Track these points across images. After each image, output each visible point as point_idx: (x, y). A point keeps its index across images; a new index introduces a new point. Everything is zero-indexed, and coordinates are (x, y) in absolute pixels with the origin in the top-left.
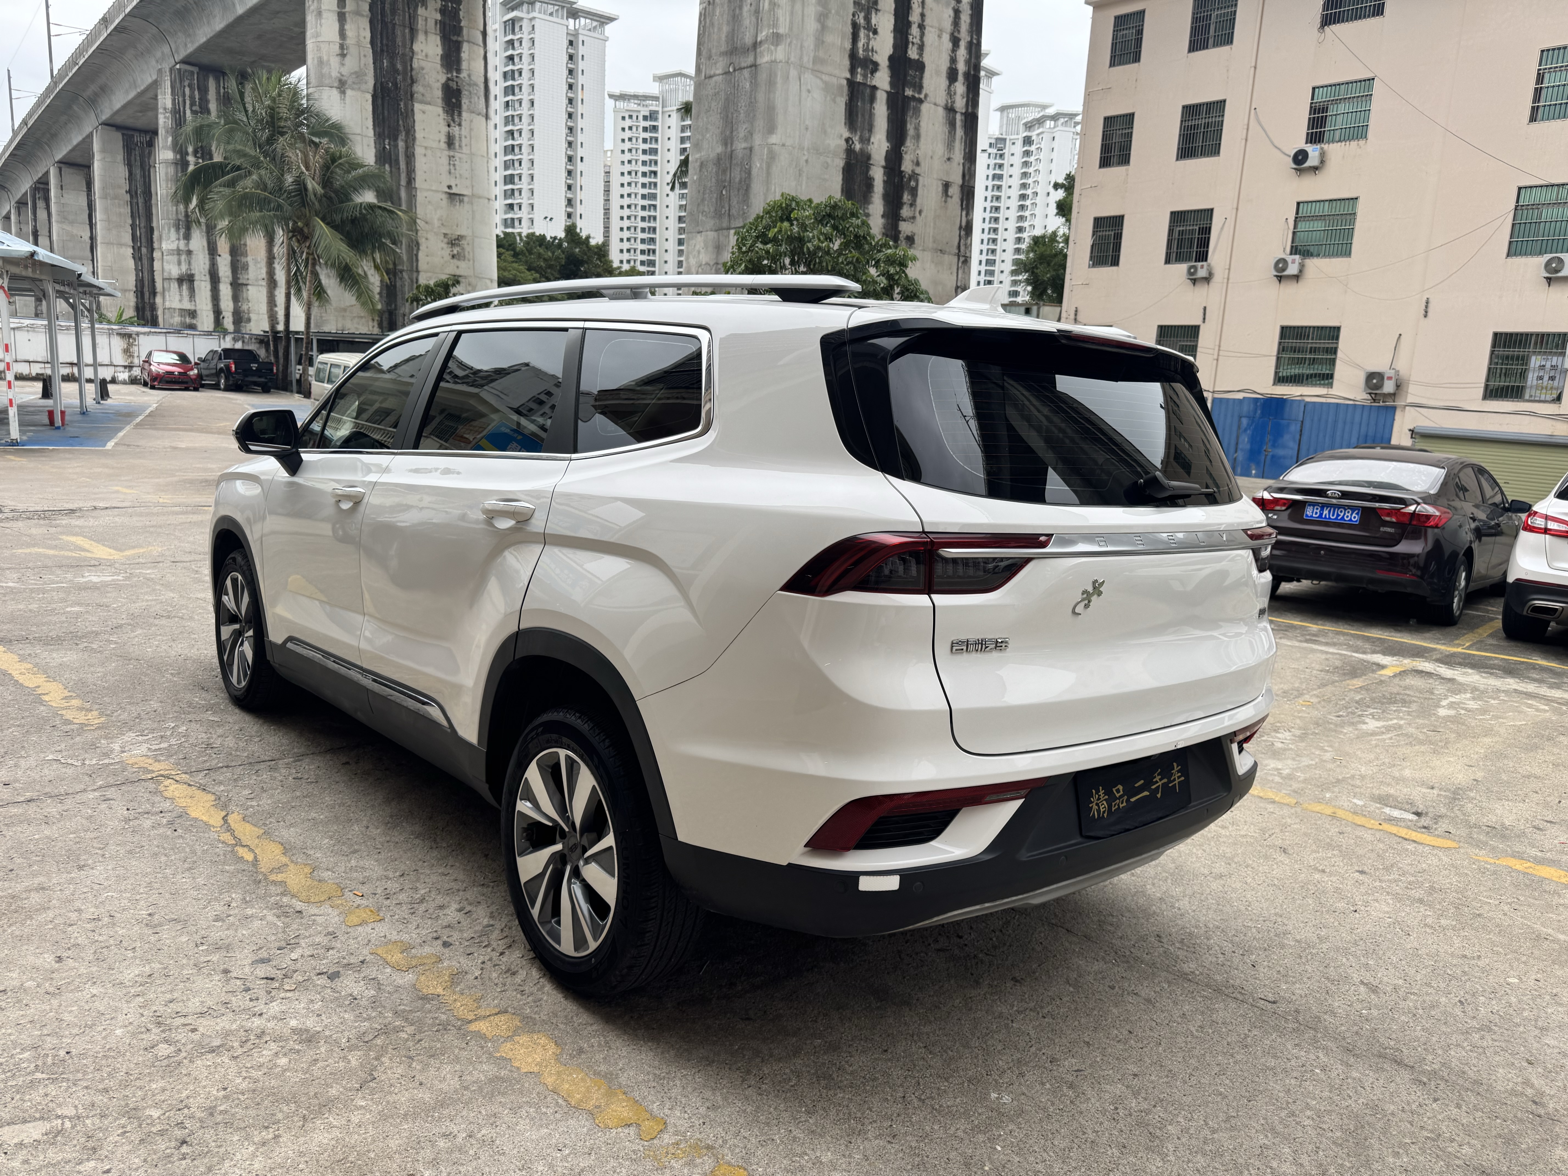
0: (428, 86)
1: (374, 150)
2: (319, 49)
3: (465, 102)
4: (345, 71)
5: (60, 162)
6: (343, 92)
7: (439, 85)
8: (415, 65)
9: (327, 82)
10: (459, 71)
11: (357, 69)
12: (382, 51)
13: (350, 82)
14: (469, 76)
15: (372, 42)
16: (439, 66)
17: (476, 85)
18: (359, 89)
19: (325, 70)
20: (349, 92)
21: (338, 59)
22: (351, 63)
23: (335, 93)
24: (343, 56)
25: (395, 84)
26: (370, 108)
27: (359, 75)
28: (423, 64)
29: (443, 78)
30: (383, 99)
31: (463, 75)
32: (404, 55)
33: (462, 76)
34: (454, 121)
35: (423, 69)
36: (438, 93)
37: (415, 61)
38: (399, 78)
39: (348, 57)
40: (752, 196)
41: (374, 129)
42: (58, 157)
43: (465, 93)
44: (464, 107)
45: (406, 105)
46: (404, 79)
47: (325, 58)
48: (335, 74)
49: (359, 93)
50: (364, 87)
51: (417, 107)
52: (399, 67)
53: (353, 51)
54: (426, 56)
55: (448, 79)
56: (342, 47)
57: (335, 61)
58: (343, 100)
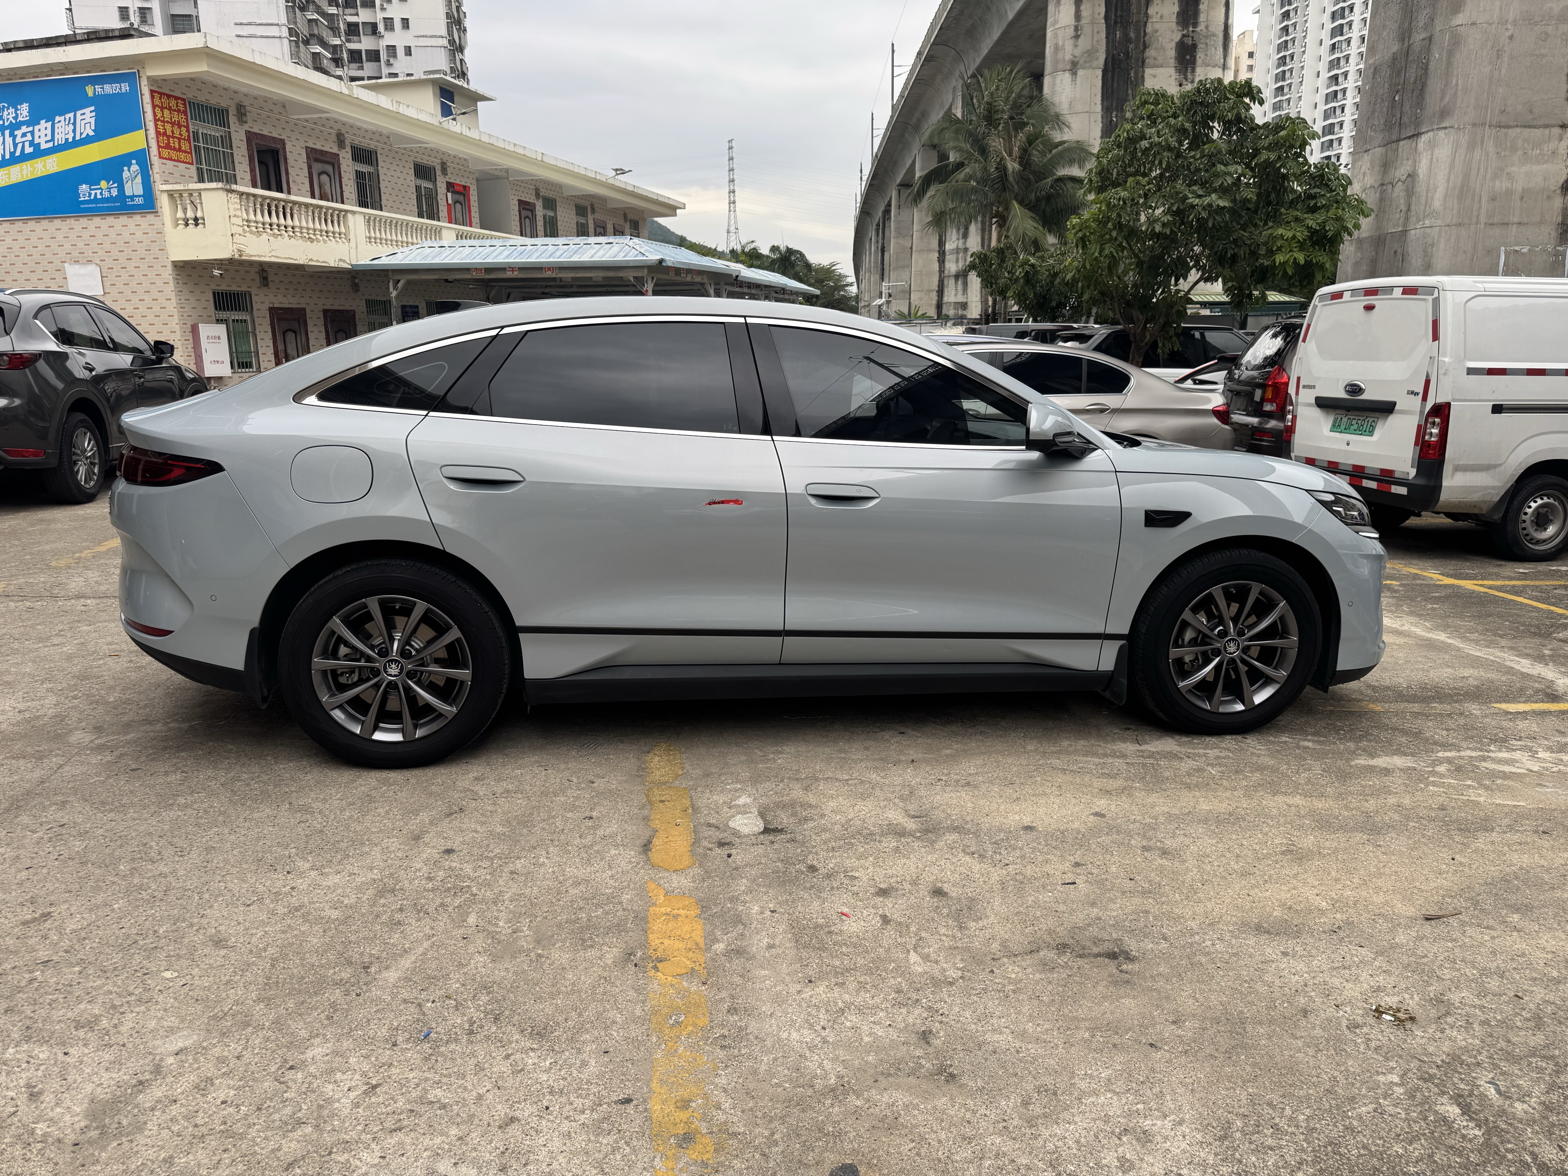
0: (1163, 48)
1: (1100, 125)
2: (1056, 36)
3: (1200, 56)
4: (1078, 52)
5: (900, 185)
6: (1074, 73)
7: (1173, 45)
8: (1149, 29)
9: (1060, 66)
10: (1195, 25)
11: (1089, 48)
12: (1116, 22)
13: (1081, 62)
14: (1207, 27)
15: (1107, 17)
16: (1174, 25)
17: (1214, 35)
18: (1090, 67)
19: (1060, 56)
20: (1080, 72)
21: (1071, 42)
22: (1084, 43)
23: (1067, 75)
24: (1077, 37)
25: (1127, 54)
26: (1099, 83)
27: (1091, 53)
28: (1157, 26)
29: (1177, 37)
30: (1113, 72)
31: (1201, 27)
32: (1138, 22)
33: (1198, 29)
34: (1186, 79)
35: (1157, 31)
36: (1172, 53)
37: (1149, 25)
38: (1132, 46)
39: (1082, 37)
40: (1427, 96)
41: (1102, 104)
42: (898, 181)
43: (1201, 46)
44: (1199, 61)
45: (1136, 74)
46: (1137, 47)
47: (1061, 43)
48: (1068, 57)
49: (1090, 71)
50: (1095, 63)
51: (1148, 72)
52: (1132, 35)
53: (1087, 30)
54: (1161, 17)
55: (1184, 36)
56: (1076, 29)
57: (1069, 45)
58: (1074, 81)
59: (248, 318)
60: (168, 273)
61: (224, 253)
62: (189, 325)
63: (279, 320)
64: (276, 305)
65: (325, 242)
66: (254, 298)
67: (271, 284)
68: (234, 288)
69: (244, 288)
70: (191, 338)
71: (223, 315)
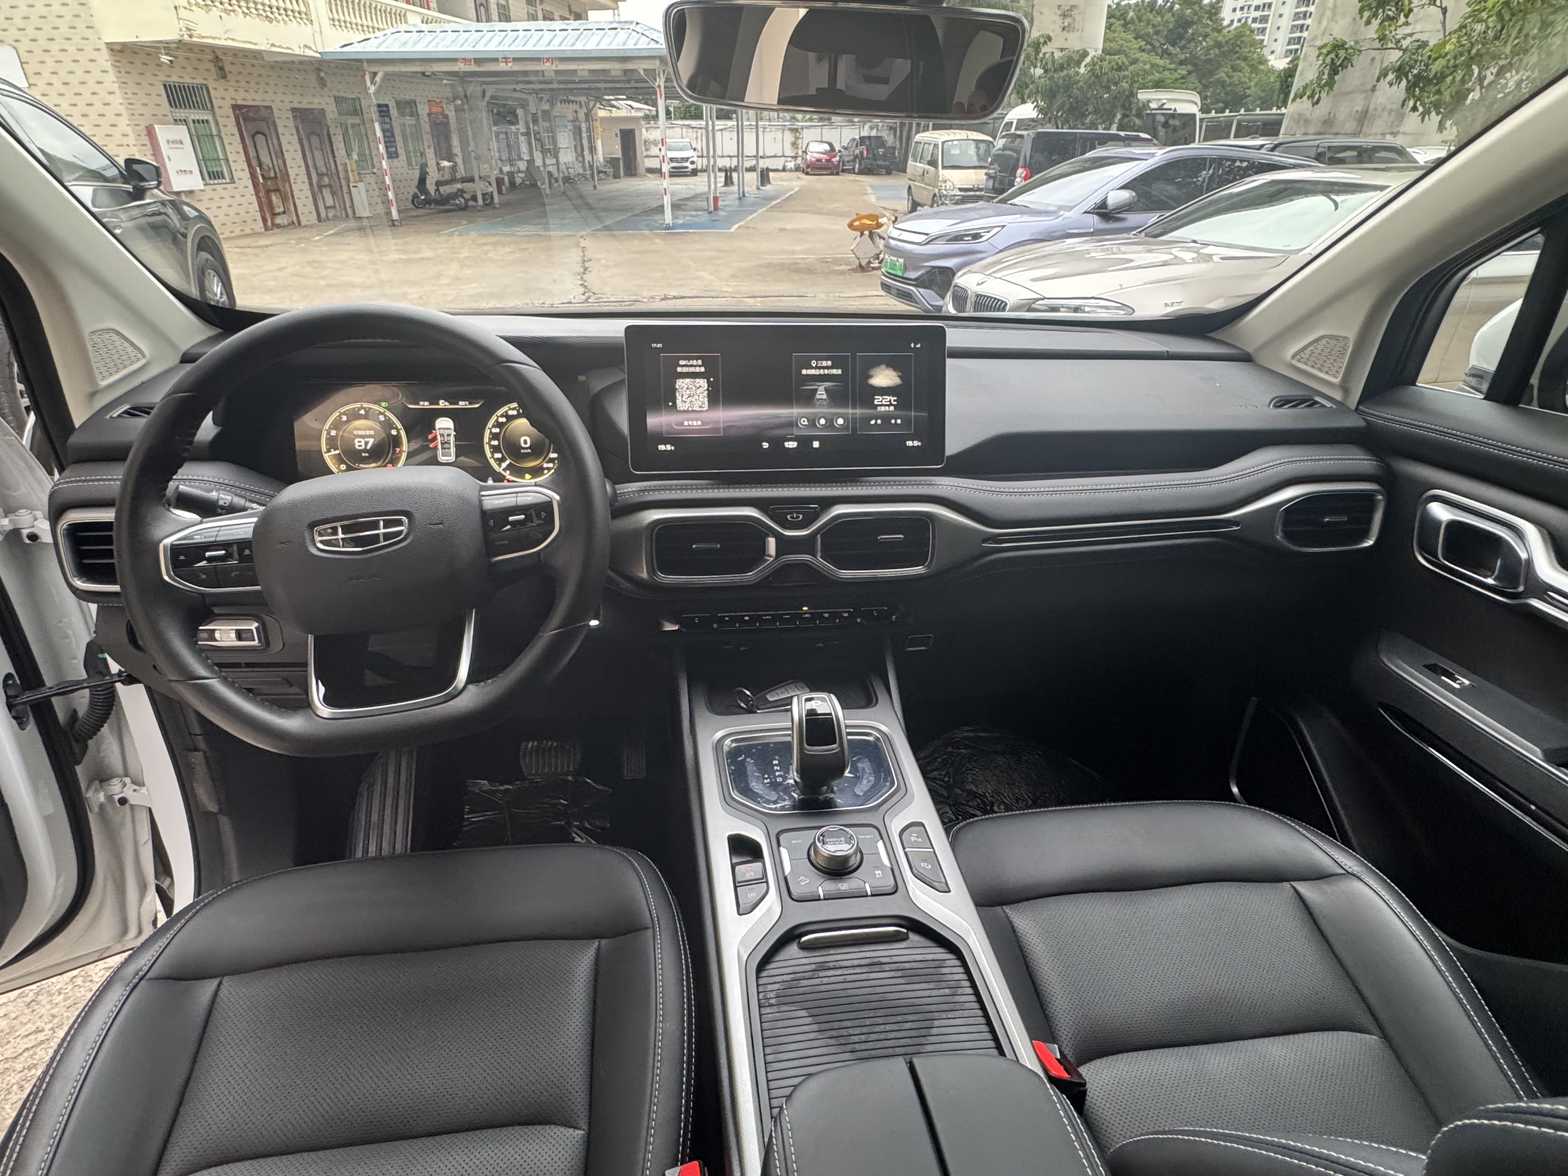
59: (210, 118)
60: (104, 60)
61: (170, 33)
62: (142, 127)
63: (245, 120)
64: (240, 102)
65: (285, 23)
66: (212, 91)
67: (229, 76)
68: (187, 80)
69: (199, 81)
70: (147, 142)
71: (181, 114)
